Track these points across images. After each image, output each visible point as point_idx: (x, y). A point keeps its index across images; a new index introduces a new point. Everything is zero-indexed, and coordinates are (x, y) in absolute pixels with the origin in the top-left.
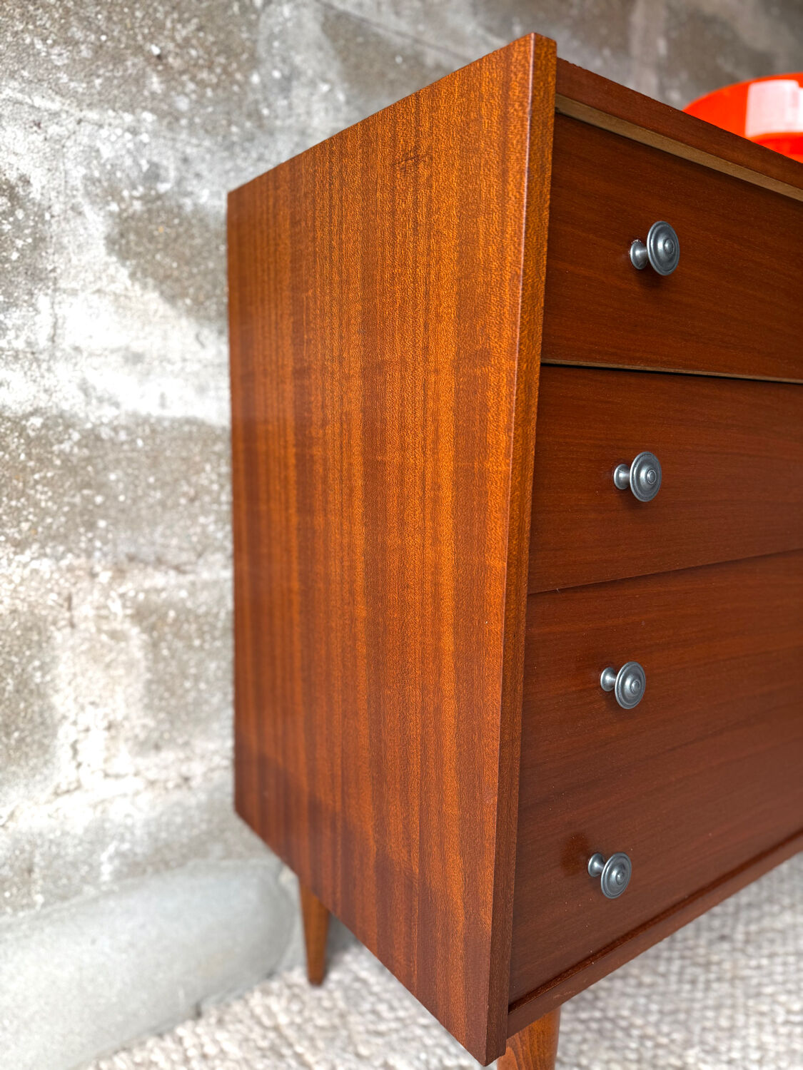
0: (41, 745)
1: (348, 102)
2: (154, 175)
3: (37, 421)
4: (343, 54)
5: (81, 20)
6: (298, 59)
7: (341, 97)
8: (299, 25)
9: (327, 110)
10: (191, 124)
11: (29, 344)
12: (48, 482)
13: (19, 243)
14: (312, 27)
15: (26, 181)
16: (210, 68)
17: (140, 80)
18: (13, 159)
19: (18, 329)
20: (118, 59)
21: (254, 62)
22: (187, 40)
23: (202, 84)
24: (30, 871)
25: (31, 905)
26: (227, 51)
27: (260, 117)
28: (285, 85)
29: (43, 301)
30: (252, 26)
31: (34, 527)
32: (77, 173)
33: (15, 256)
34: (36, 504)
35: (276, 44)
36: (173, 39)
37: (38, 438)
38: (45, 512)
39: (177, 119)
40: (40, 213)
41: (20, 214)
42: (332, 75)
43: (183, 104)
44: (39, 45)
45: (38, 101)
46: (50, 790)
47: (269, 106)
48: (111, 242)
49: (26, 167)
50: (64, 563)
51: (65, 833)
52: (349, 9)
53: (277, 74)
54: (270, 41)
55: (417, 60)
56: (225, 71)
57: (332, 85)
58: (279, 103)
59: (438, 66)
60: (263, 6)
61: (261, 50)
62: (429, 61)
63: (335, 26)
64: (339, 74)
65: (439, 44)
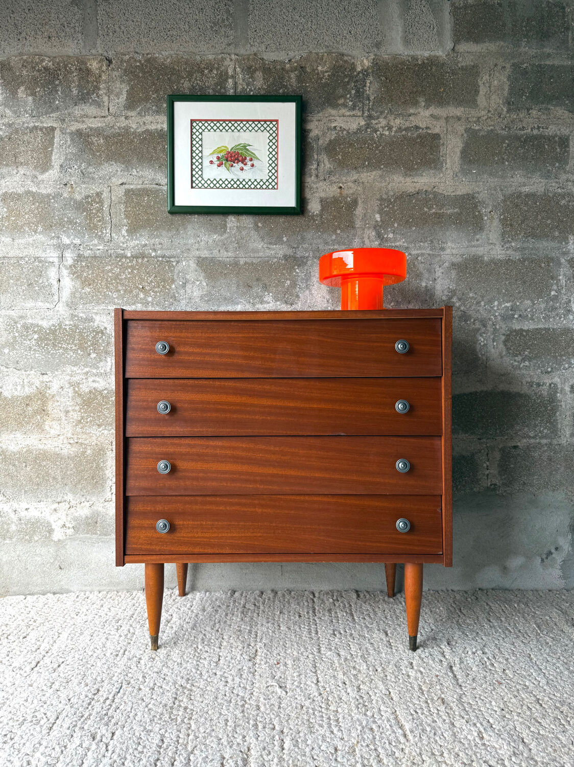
0: (102, 485)
1: (207, 285)
3: (106, 392)
4: (205, 271)
5: (121, 284)
6: (188, 277)
7: (205, 284)
8: (189, 266)
9: (199, 289)
10: (152, 304)
11: (105, 371)
12: (108, 409)
13: (103, 345)
14: (193, 265)
15: (106, 328)
16: (159, 287)
17: (137, 296)
18: (103, 324)
19: (102, 367)
20: (131, 292)
21: (173, 281)
22: (151, 282)
23: (156, 292)
24: (96, 523)
25: (96, 534)
26: (164, 280)
27: (175, 297)
28: (184, 286)
30: (171, 271)
31: (103, 421)
33: (102, 348)
34: (104, 415)
35: (180, 274)
36: (147, 282)
37: (106, 396)
38: (107, 417)
39: (148, 304)
41: (104, 337)
42: (201, 278)
43: (150, 299)
44: (110, 293)
45: (109, 308)
46: (103, 500)
47: (178, 293)
49: (106, 325)
50: (111, 432)
51: (107, 514)
52: (207, 256)
53: (181, 283)
54: (178, 274)
55: (236, 264)
56: (163, 287)
57: (201, 281)
58: (182, 291)
59: (246, 263)
60: (176, 264)
61: (175, 277)
62: (242, 263)
63: (202, 262)
64: (203, 277)
65: (246, 256)
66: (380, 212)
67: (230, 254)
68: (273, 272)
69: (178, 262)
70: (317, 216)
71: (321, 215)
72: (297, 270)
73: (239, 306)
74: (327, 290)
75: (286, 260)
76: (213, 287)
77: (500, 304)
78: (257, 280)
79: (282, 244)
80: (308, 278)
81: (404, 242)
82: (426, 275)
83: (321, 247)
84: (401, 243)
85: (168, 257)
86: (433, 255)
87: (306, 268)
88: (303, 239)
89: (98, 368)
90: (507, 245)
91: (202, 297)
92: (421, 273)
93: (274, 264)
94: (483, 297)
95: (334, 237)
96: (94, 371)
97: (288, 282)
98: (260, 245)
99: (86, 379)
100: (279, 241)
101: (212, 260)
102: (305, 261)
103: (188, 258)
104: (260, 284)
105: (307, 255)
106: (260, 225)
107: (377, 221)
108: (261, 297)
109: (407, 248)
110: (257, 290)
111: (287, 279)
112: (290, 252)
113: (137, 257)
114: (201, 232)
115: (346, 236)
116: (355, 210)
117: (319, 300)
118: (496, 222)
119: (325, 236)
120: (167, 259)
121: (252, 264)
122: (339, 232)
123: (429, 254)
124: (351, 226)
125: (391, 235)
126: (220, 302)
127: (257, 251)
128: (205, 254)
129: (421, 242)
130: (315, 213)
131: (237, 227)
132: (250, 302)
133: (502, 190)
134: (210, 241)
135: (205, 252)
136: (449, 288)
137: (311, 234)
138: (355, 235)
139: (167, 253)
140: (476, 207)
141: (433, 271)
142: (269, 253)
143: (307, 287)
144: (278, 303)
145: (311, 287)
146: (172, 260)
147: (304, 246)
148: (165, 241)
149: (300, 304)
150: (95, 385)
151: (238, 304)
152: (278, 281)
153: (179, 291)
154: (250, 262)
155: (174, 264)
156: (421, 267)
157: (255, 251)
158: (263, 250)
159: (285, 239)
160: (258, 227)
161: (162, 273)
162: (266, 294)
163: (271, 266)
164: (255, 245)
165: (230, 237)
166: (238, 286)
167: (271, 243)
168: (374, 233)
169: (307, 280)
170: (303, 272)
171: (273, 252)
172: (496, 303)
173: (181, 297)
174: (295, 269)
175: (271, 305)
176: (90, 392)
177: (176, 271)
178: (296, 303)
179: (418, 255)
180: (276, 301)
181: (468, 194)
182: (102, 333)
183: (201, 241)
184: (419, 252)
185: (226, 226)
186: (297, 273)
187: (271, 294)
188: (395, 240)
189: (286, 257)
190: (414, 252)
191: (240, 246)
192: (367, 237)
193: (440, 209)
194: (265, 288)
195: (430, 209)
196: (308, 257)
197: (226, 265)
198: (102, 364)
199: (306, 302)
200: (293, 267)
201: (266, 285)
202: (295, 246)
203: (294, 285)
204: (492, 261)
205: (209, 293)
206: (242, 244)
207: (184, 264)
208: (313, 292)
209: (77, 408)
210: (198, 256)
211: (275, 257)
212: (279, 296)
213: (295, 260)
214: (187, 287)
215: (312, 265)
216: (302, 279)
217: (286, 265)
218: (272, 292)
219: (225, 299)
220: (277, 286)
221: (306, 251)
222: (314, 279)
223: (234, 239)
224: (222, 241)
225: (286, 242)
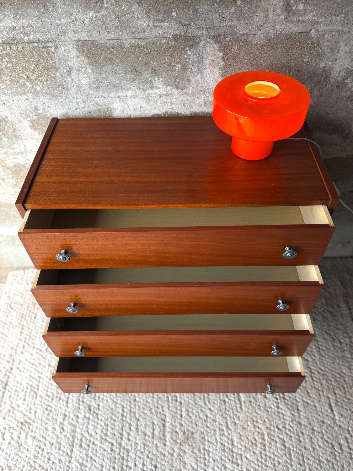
1: (93, 72)
2: (36, 109)
4: (87, 57)
5: (4, 75)
6: (71, 64)
7: (90, 71)
8: (69, 51)
9: (86, 77)
10: (42, 93)
11: (20, 151)
13: (10, 131)
14: (73, 51)
15: (6, 117)
16: (43, 76)
17: (24, 85)
18: (2, 113)
20: (17, 82)
21: (57, 69)
22: (34, 70)
23: (42, 81)
26: (47, 69)
27: (63, 85)
28: (69, 72)
29: (20, 142)
30: (52, 58)
32: (17, 113)
35: (62, 61)
36: (30, 71)
39: (38, 93)
40: (13, 123)
41: (8, 124)
42: (85, 65)
43: (38, 88)
47: (65, 81)
48: (31, 127)
49: (6, 114)
52: (87, 39)
53: (65, 71)
54: (60, 61)
55: (120, 47)
56: (48, 75)
57: (86, 68)
58: (68, 80)
59: (131, 46)
60: (55, 50)
61: (57, 64)
62: (126, 45)
63: (82, 46)
64: (88, 64)
65: (131, 37)
67: (112, 36)
68: (162, 55)
69: (56, 48)
72: (188, 52)
74: (220, 73)
75: (176, 40)
76: (100, 74)
78: (146, 64)
79: (171, 21)
80: (200, 60)
81: (314, 16)
82: (328, 55)
83: (217, 24)
84: (310, 17)
85: (44, 42)
86: (343, 31)
87: (198, 49)
88: (196, 13)
89: (13, 149)
91: (90, 85)
92: (323, 53)
93: (163, 46)
95: (232, 10)
96: (12, 151)
97: (179, 66)
98: (145, 23)
99: (8, 157)
100: (167, 16)
101: (93, 43)
102: (197, 41)
103: (66, 43)
104: (149, 69)
105: (200, 33)
108: (151, 82)
109: (316, 23)
110: (147, 75)
111: (177, 63)
112: (180, 31)
113: (10, 44)
114: (73, 8)
115: (247, 8)
119: (222, 8)
120: (43, 44)
121: (139, 46)
122: (239, 3)
123: (338, 31)
125: (301, 7)
126: (109, 88)
127: (143, 31)
128: (84, 36)
129: (334, 15)
132: (140, 88)
134: (87, 20)
135: (84, 34)
136: (347, 68)
137: (206, 7)
138: (257, 7)
139: (42, 37)
141: (337, 50)
142: (156, 32)
143: (199, 71)
144: (169, 88)
145: (203, 70)
146: (48, 45)
147: (197, 22)
148: (34, 21)
149: (191, 88)
150: (16, 161)
151: (127, 90)
152: (168, 65)
153: (65, 79)
154: (136, 44)
155: (53, 49)
156: (325, 46)
157: (139, 30)
158: (149, 29)
159: (174, 14)
161: (41, 60)
162: (156, 79)
163: (159, 48)
164: (139, 22)
165: (109, 13)
166: (126, 71)
167: (157, 20)
168: (281, 4)
169: (199, 63)
170: (196, 55)
171: (161, 31)
173: (69, 86)
174: (186, 51)
175: (161, 90)
176: (15, 166)
177: (57, 59)
178: (187, 88)
179: (325, 32)
180: (167, 86)
182: (5, 121)
183: (76, 20)
184: (328, 28)
186: (189, 55)
187: (161, 79)
188: (305, 12)
189: (176, 37)
190: (322, 28)
191: (123, 25)
192: (272, 9)
194: (155, 72)
196: (200, 36)
197: (109, 50)
198: (15, 146)
199: (197, 86)
200: (184, 49)
201: (155, 70)
202: (187, 23)
203: (185, 68)
205: (97, 81)
206: (124, 22)
207: (63, 50)
208: (205, 75)
209: (10, 176)
210: (76, 39)
211: (164, 38)
212: (170, 81)
213: (186, 40)
214: (72, 75)
215: (205, 46)
216: (194, 62)
217: (176, 46)
218: (162, 77)
219: (114, 85)
220: (167, 71)
221: (199, 29)
222: (207, 62)
223: (114, 17)
224: (100, 19)
225: (176, 17)
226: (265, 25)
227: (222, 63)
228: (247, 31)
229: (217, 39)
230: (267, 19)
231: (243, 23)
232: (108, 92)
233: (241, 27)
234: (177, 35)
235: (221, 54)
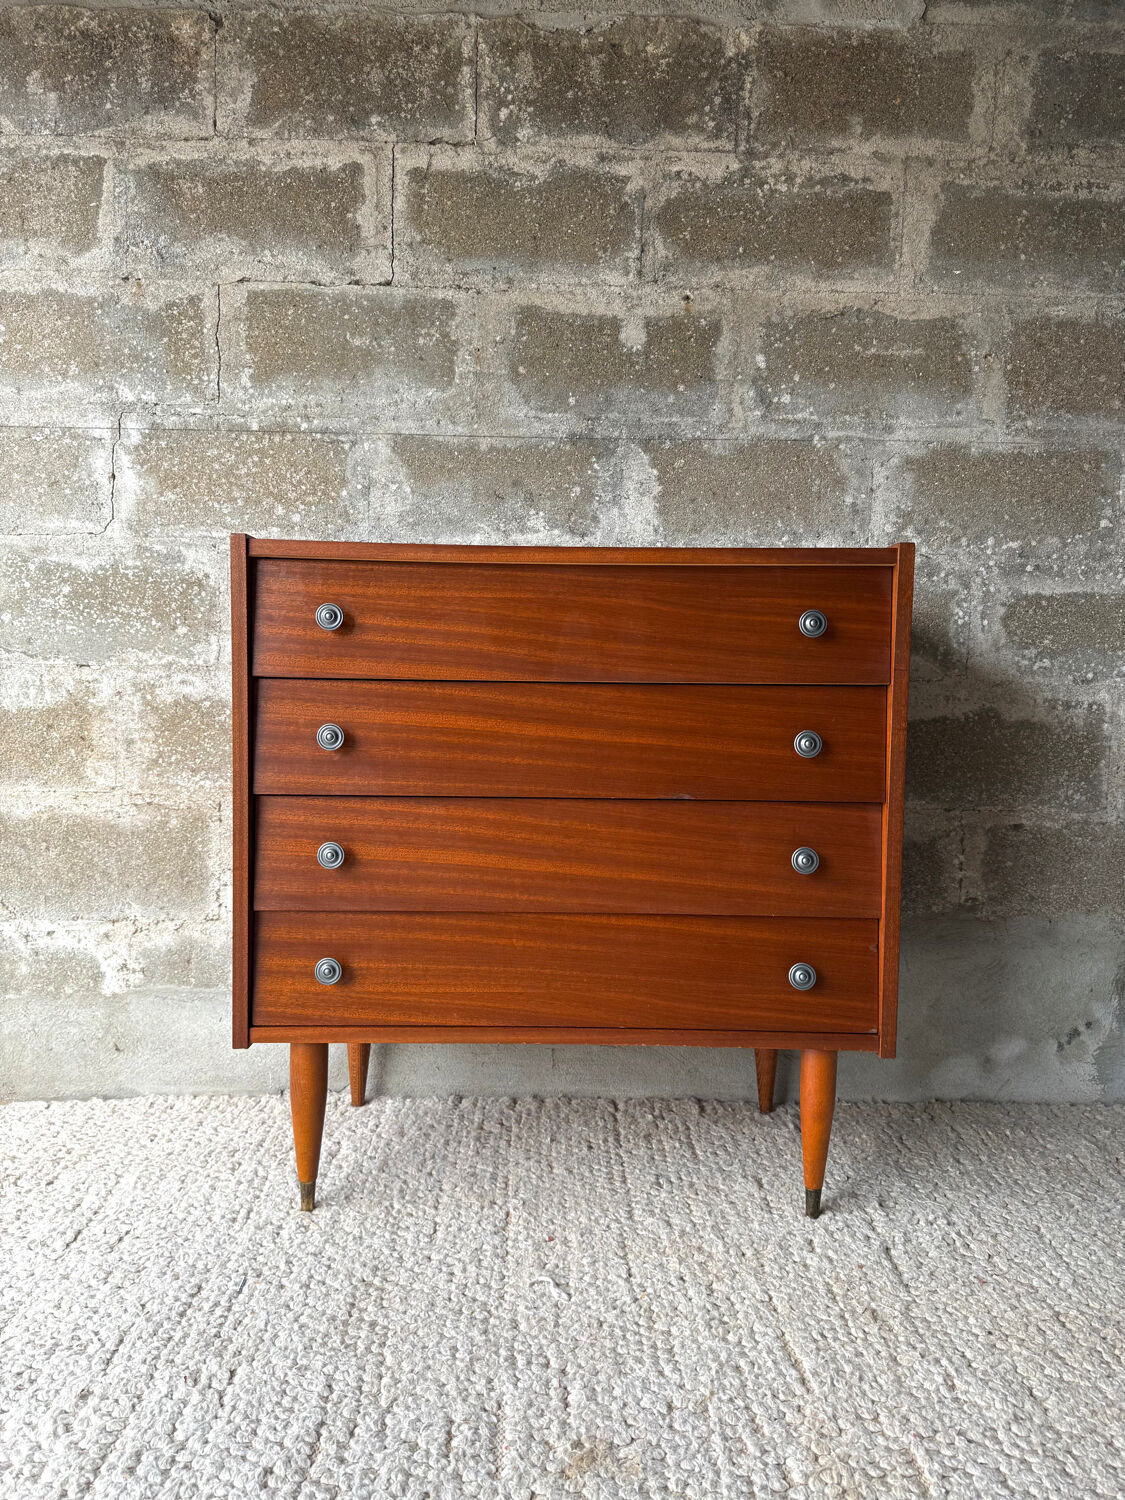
0: (200, 888)
1: (413, 492)
3: (207, 704)
4: (408, 463)
5: (238, 486)
6: (374, 474)
7: (408, 490)
8: (376, 452)
9: (396, 500)
10: (302, 526)
11: (205, 662)
12: (212, 738)
13: (202, 609)
14: (384, 450)
15: (207, 576)
16: (314, 494)
17: (270, 511)
18: (201, 566)
19: (200, 654)
20: (258, 502)
21: (344, 482)
22: (300, 482)
23: (309, 504)
24: (189, 962)
25: (188, 983)
26: (326, 481)
27: (348, 515)
28: (366, 491)
29: (213, 639)
30: (342, 462)
31: (203, 761)
33: (200, 616)
34: (205, 750)
35: (359, 469)
36: (291, 483)
37: (208, 713)
38: (209, 754)
39: (293, 528)
41: (203, 594)
42: (401, 477)
43: (296, 518)
44: (216, 505)
45: (214, 534)
46: (203, 916)
47: (354, 507)
49: (208, 570)
50: (217, 784)
51: (210, 946)
52: (414, 432)
53: (359, 487)
54: (354, 468)
55: (473, 449)
56: (324, 493)
57: (401, 483)
58: (361, 504)
59: (492, 449)
60: (350, 448)
61: (348, 475)
62: (484, 447)
63: (402, 445)
64: (406, 476)
65: (493, 433)
66: (766, 350)
67: (460, 429)
68: (546, 468)
69: (354, 444)
70: (638, 353)
71: (646, 353)
72: (596, 466)
73: (478, 535)
74: (655, 508)
75: (574, 444)
76: (426, 497)
77: (998, 543)
78: (515, 484)
79: (566, 412)
80: (617, 481)
81: (811, 414)
82: (854, 481)
83: (645, 419)
84: (805, 415)
85: (336, 434)
86: (869, 440)
87: (613, 460)
88: (609, 401)
89: (191, 655)
90: (1018, 425)
91: (401, 517)
92: (844, 477)
93: (549, 452)
94: (965, 528)
95: (671, 399)
96: (184, 662)
97: (577, 489)
98: (521, 412)
99: (169, 676)
100: (559, 403)
101: (424, 440)
102: (611, 446)
103: (375, 437)
104: (520, 492)
105: (616, 434)
106: (521, 370)
107: (759, 369)
108: (522, 518)
109: (818, 425)
110: (515, 504)
111: (575, 484)
112: (581, 427)
113: (271, 432)
114: (401, 382)
115: (695, 398)
116: (714, 343)
117: (638, 527)
118: (997, 379)
119: (654, 396)
120: (332, 436)
121: (505, 450)
122: (681, 388)
123: (861, 440)
124: (706, 376)
125: (786, 399)
126: (438, 527)
127: (517, 424)
128: (410, 427)
129: (846, 413)
130: (634, 349)
131: (475, 374)
132: (498, 529)
133: (1011, 312)
134: (421, 402)
135: (410, 423)
136: (898, 508)
137: (626, 392)
138: (713, 396)
139: (333, 425)
140: (958, 345)
141: (868, 472)
142: (538, 428)
143: (616, 501)
144: (556, 531)
145: (623, 500)
146: (342, 438)
147: (610, 415)
148: (329, 399)
149: (599, 534)
150: (187, 690)
151: (474, 532)
152: (557, 487)
153: (356, 503)
154: (500, 446)
155: (347, 447)
156: (845, 465)
157: (510, 423)
158: (526, 422)
159: (572, 401)
160: (518, 374)
161: (321, 464)
162: (532, 512)
163: (543, 455)
164: (511, 410)
165: (460, 394)
166: (475, 494)
167: (542, 409)
168: (751, 393)
169: (615, 486)
170: (608, 470)
171: (547, 427)
172: (990, 541)
173: (361, 516)
174: (591, 464)
175: (541, 535)
176: (177, 703)
177: (350, 462)
178: (593, 533)
179: (839, 440)
180: (552, 528)
181: (942, 319)
182: (200, 585)
183: (402, 401)
184: (841, 434)
185: (453, 372)
186: (596, 471)
187: (541, 514)
188: (795, 409)
189: (573, 438)
190: (832, 434)
191: (482, 413)
192: (738, 400)
193: (887, 349)
194: (531, 500)
195: (865, 347)
196: (617, 439)
197: (451, 453)
198: (199, 648)
199: (611, 531)
200: (588, 459)
201: (531, 494)
202: (593, 416)
203: (588, 495)
204: (986, 456)
205: (416, 510)
206: (484, 408)
207: (367, 448)
208: (627, 510)
209: (150, 735)
210: (395, 431)
211: (552, 438)
212: (558, 517)
213: (591, 444)
214: (372, 494)
215: (625, 456)
216: (606, 484)
217: (572, 454)
218: (543, 510)
219: (449, 521)
220: (553, 497)
221: (613, 426)
222: (630, 485)
223: (468, 399)
224: (444, 402)
225: (575, 406)
226: (730, 426)
227: (657, 489)
228: (699, 433)
229: (647, 444)
230: (732, 415)
231: (690, 420)
232: (434, 534)
233: (687, 427)
234: (574, 435)
235: (655, 472)
